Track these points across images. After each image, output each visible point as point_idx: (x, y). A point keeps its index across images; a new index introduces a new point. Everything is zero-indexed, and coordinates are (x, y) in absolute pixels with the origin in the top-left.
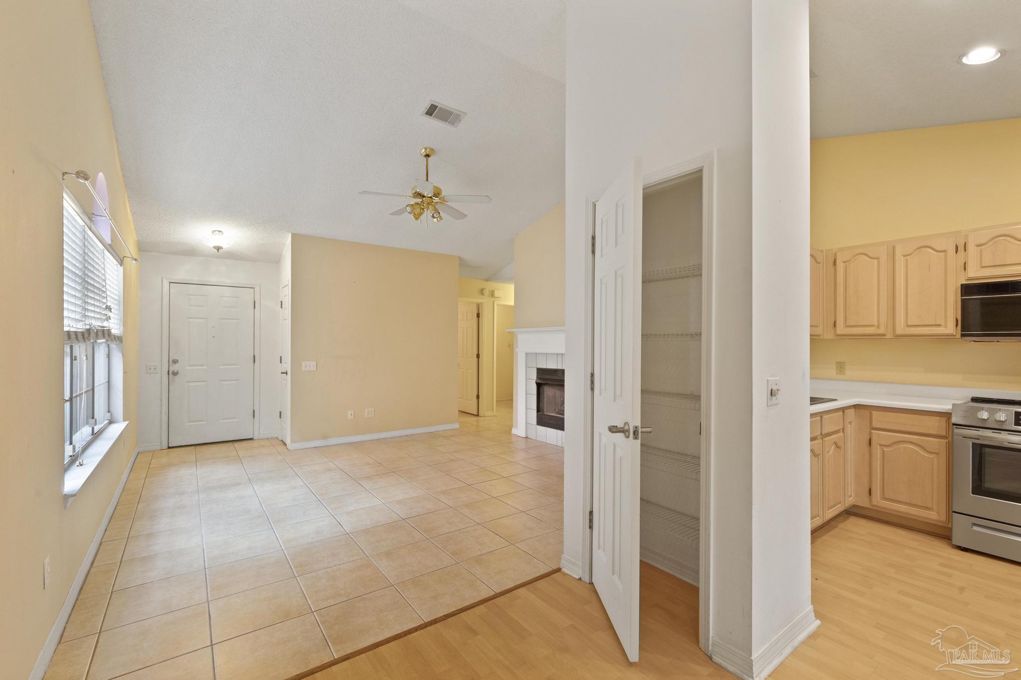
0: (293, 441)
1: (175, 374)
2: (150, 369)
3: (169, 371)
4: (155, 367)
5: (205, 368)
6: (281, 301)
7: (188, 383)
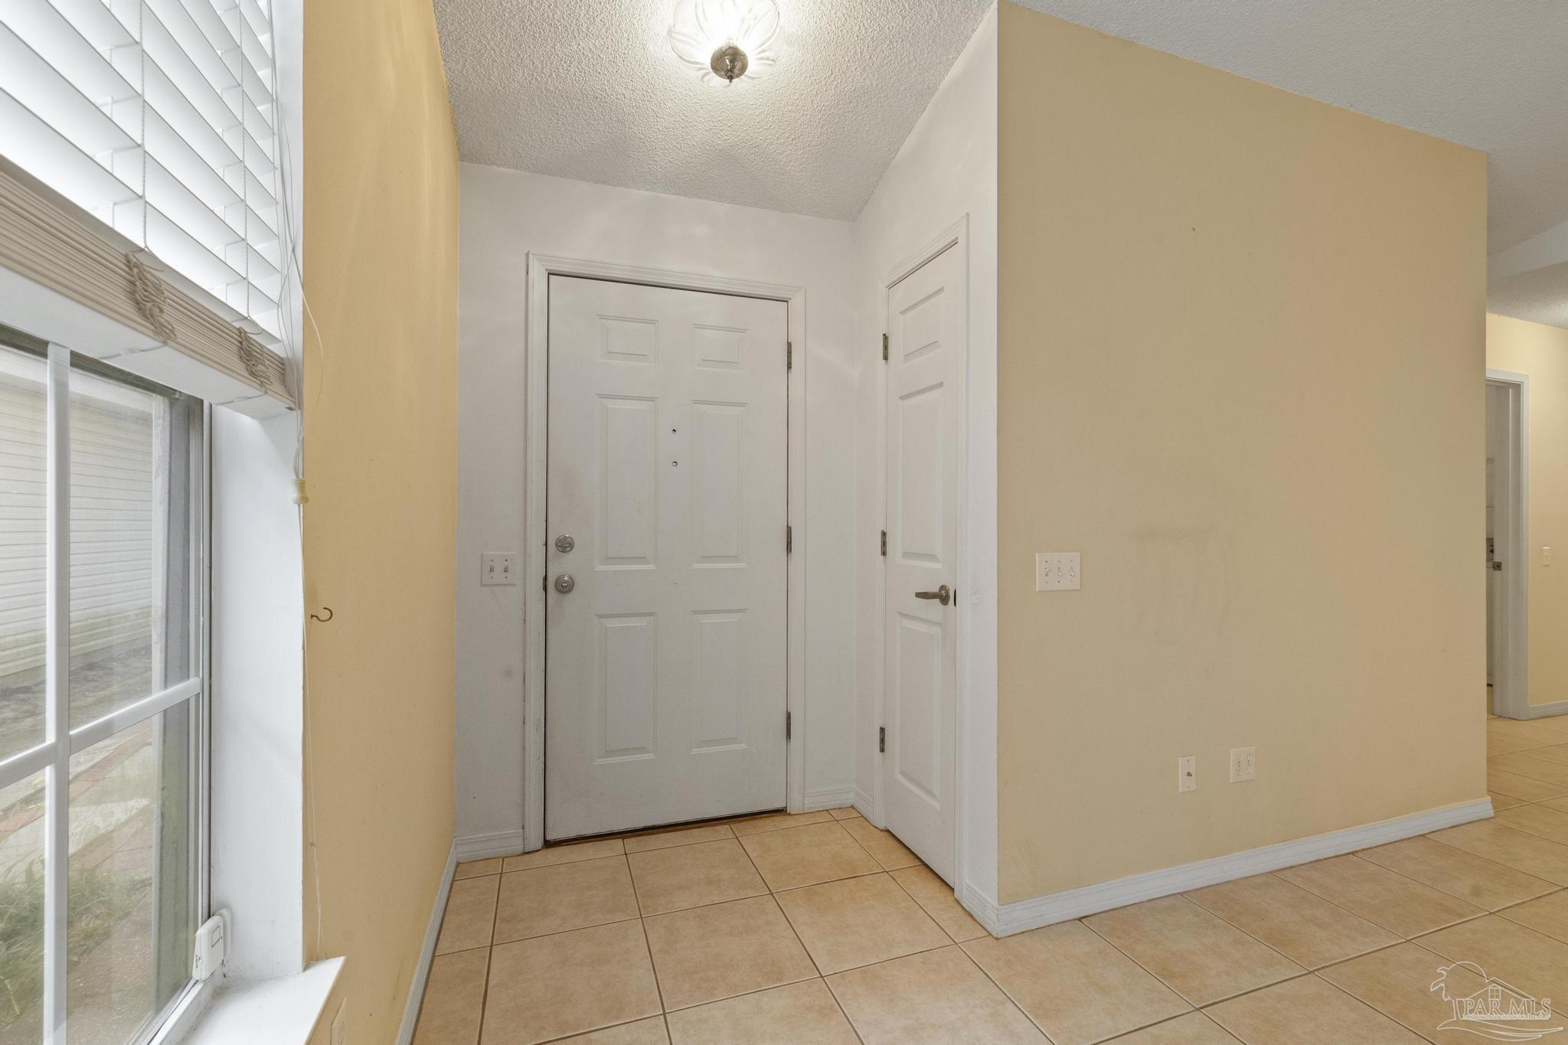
0: (1007, 897)
1: (565, 587)
2: (492, 570)
3: (546, 578)
4: (506, 563)
5: (651, 567)
6: (884, 335)
7: (603, 620)
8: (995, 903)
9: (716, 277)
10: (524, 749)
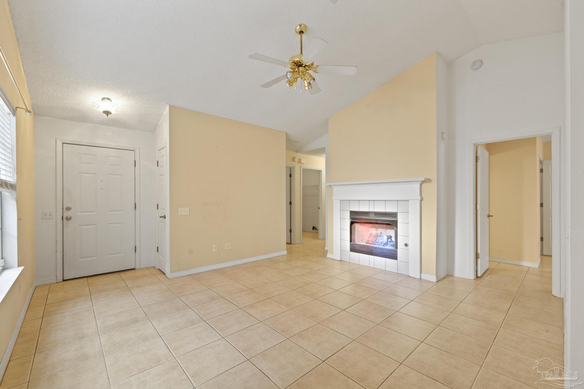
0: (172, 271)
1: (68, 219)
2: (46, 215)
3: (63, 217)
4: (50, 214)
5: (95, 213)
6: (157, 161)
7: (81, 226)
8: (169, 273)
9: (114, 145)
10: (56, 258)
